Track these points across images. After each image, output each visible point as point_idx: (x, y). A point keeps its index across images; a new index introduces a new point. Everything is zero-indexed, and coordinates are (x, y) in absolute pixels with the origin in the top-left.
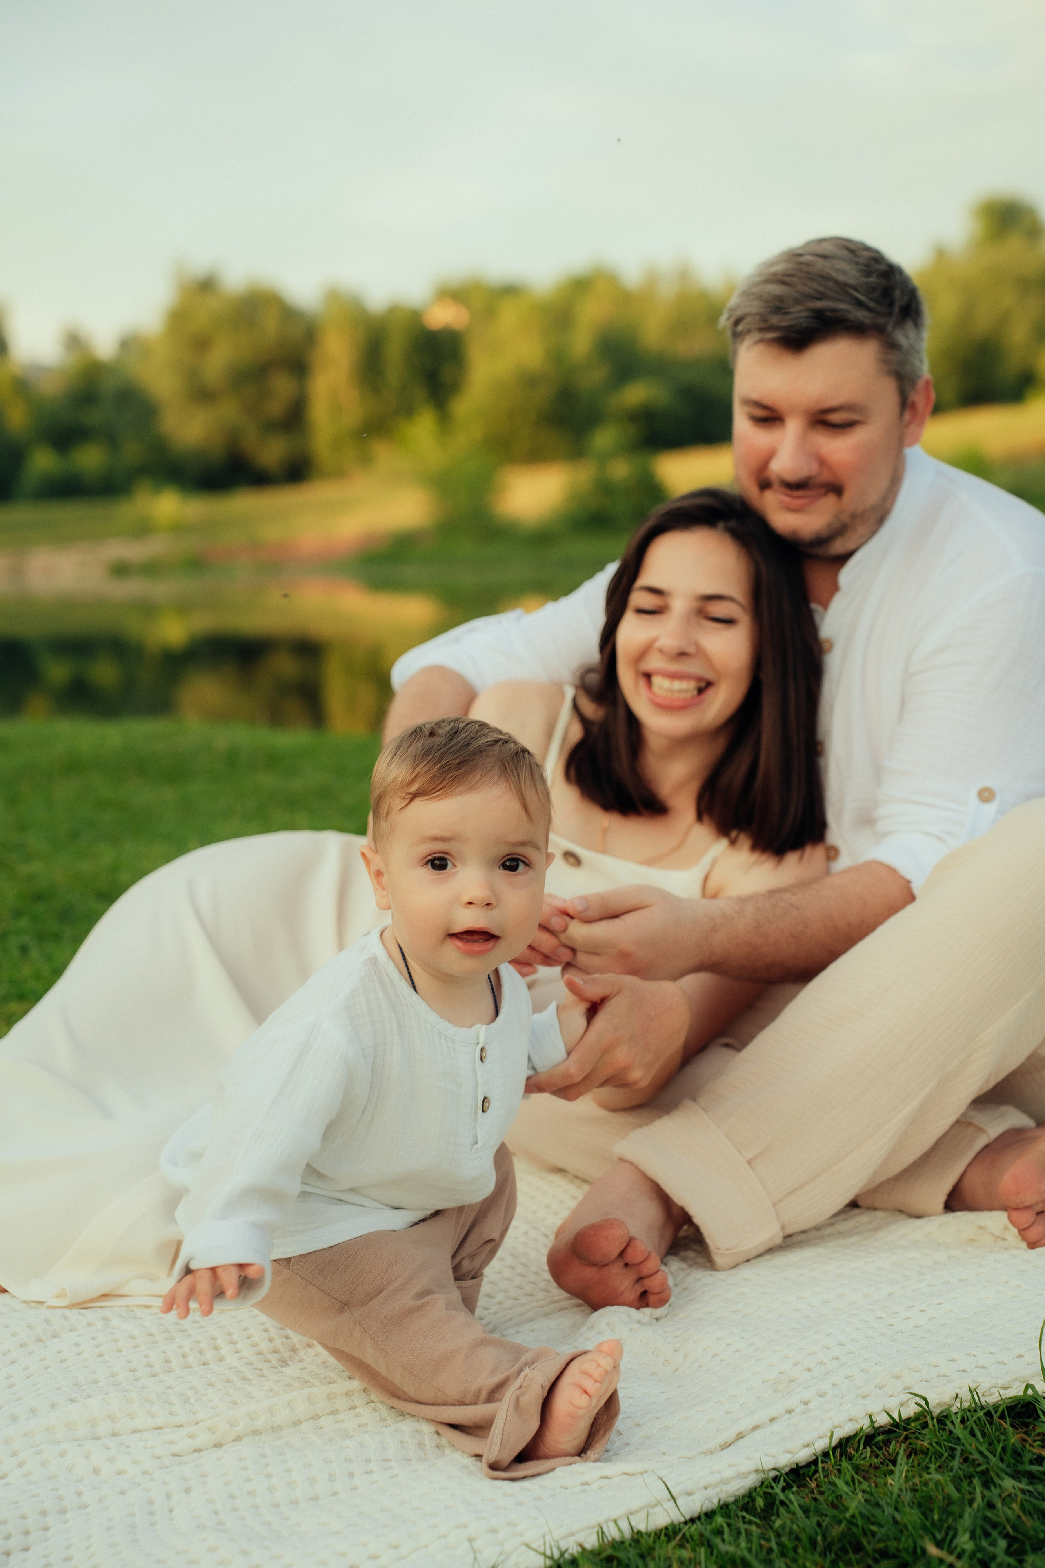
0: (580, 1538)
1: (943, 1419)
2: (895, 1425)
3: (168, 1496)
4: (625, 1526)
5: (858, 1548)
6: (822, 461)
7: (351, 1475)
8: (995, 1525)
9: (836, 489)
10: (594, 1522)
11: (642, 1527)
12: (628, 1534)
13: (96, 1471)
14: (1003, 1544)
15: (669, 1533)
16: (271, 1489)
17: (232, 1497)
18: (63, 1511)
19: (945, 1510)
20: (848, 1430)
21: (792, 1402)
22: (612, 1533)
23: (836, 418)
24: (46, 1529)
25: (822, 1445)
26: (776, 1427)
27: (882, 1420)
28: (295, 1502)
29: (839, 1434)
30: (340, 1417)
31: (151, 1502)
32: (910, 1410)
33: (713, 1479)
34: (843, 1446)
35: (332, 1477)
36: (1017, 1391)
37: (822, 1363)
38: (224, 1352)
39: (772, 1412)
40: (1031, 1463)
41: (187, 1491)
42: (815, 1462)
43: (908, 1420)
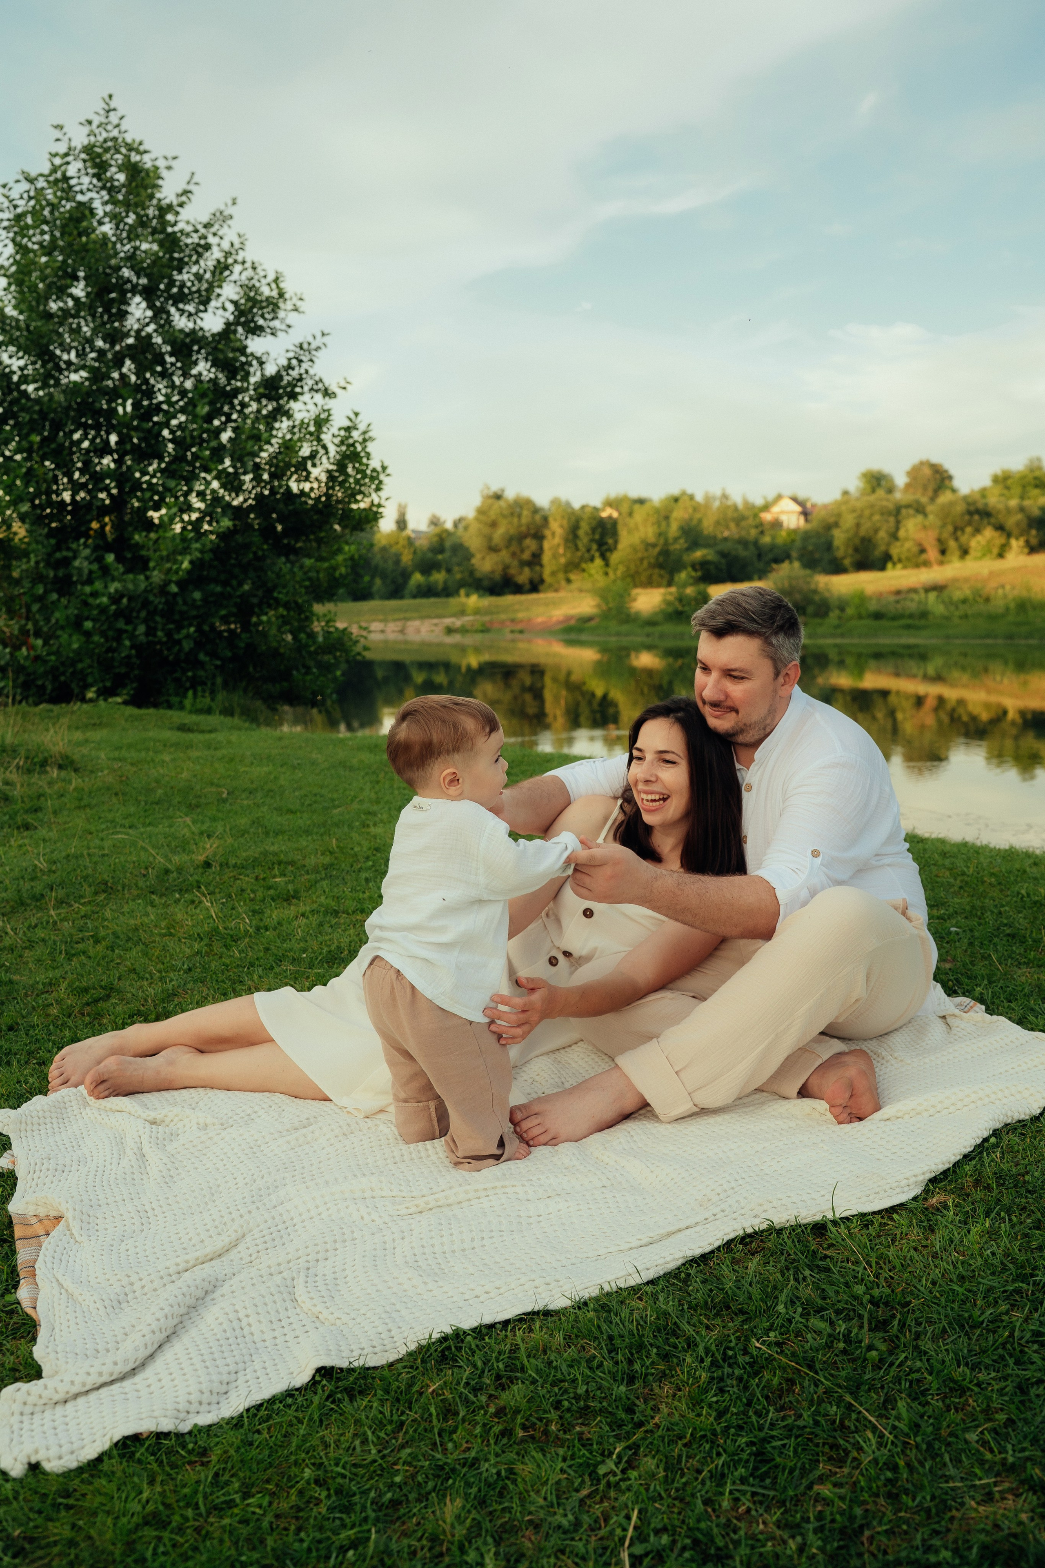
0: (590, 1290)
1: (780, 1231)
2: (755, 1233)
3: (394, 1240)
4: (613, 1285)
5: (728, 1308)
6: (727, 696)
7: (483, 1239)
8: (797, 1298)
9: (735, 710)
10: (599, 1282)
11: (622, 1286)
12: (615, 1289)
13: (362, 1218)
14: (800, 1310)
15: (634, 1290)
16: (442, 1244)
17: (423, 1247)
18: (344, 1241)
19: (775, 1287)
20: (732, 1236)
21: (708, 1214)
22: (607, 1288)
23: (734, 673)
24: (336, 1250)
25: (717, 1244)
26: (697, 1229)
27: (750, 1231)
28: (454, 1252)
29: (726, 1239)
30: (481, 1200)
31: (385, 1243)
32: (764, 1226)
33: (660, 1262)
34: (728, 1245)
35: (473, 1240)
36: (818, 1218)
37: (725, 1191)
38: (430, 1152)
39: (698, 1220)
40: (821, 1259)
41: (403, 1238)
42: (712, 1252)
43: (762, 1231)
